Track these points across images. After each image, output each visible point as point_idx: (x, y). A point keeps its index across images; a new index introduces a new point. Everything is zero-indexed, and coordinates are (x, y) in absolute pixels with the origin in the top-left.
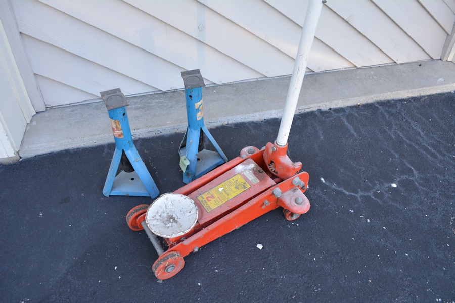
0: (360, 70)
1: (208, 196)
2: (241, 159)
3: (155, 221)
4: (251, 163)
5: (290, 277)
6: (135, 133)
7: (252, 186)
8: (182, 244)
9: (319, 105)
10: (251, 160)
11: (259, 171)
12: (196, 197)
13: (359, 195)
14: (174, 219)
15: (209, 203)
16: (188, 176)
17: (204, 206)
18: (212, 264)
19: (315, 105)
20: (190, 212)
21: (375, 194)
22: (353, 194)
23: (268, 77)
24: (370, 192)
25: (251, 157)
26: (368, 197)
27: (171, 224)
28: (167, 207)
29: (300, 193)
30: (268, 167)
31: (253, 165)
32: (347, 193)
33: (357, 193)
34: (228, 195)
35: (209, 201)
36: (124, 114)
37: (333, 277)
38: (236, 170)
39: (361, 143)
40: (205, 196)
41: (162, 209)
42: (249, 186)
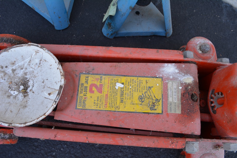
1: (95, 83)
2: (182, 58)
4: (191, 74)
7: (164, 113)
10: (194, 68)
11: (192, 96)
12: (80, 73)
14: (26, 88)
15: (89, 95)
16: (109, 28)
17: (79, 95)
20: (49, 94)
25: (197, 64)
27: (16, 93)
28: (32, 62)
30: (210, 92)
31: (190, 79)
34: (122, 101)
35: (91, 91)
38: (162, 69)
40: (92, 79)
41: (23, 63)
42: (159, 110)
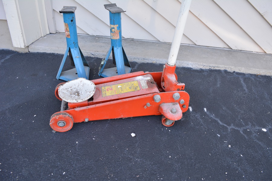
1: (109, 88)
2: (144, 73)
3: (66, 91)
4: (149, 77)
5: (143, 162)
7: (141, 90)
8: (74, 110)
9: (226, 66)
10: (150, 75)
11: (152, 82)
12: (101, 87)
13: (231, 127)
14: (79, 94)
15: (107, 92)
17: (103, 93)
18: (94, 134)
19: (223, 66)
20: (90, 92)
21: (245, 131)
22: (225, 125)
24: (240, 128)
26: (238, 131)
27: (75, 96)
28: (79, 86)
32: (221, 123)
33: (229, 125)
34: (122, 90)
35: (108, 90)
36: (72, 21)
37: (178, 174)
38: (136, 78)
39: (248, 97)
40: (106, 88)
41: (75, 87)
42: (139, 89)
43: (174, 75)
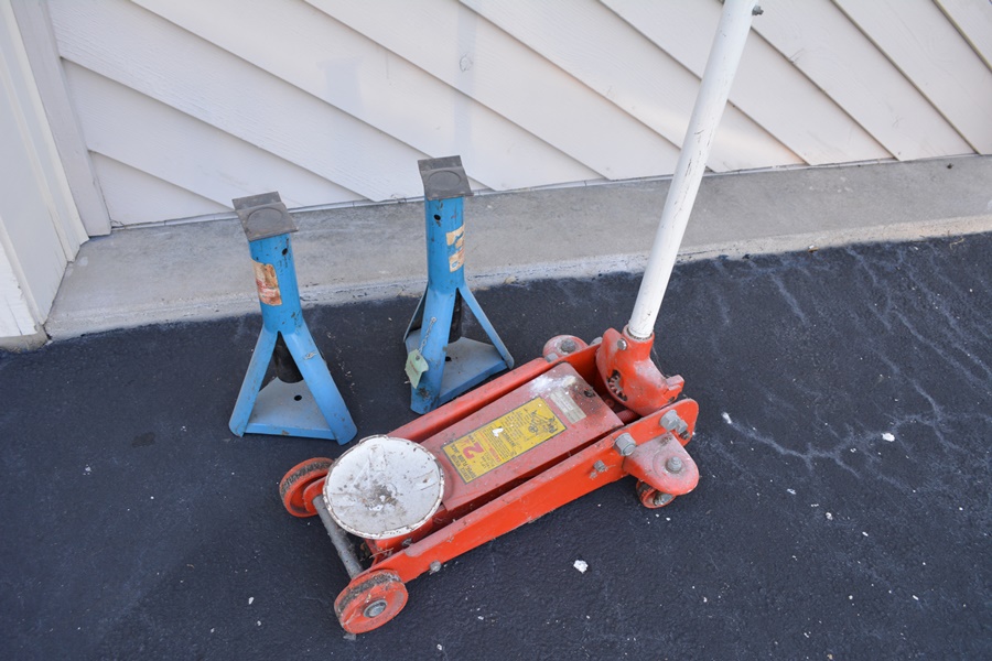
0: (816, 173)
1: (468, 445)
2: (546, 365)
3: (345, 498)
4: (568, 374)
5: (648, 640)
6: (309, 294)
7: (569, 428)
8: (404, 554)
9: (722, 246)
10: (568, 367)
11: (586, 393)
12: (441, 447)
13: (810, 456)
14: (388, 495)
15: (469, 462)
16: (423, 396)
17: (459, 469)
18: (471, 601)
19: (714, 246)
20: (425, 481)
21: (846, 455)
22: (794, 453)
23: (611, 178)
24: (833, 451)
25: (567, 360)
26: (831, 461)
27: (381, 507)
28: (374, 465)
29: (676, 447)
30: (606, 383)
31: (571, 379)
32: (781, 450)
33: (804, 450)
34: (513, 445)
35: (469, 456)
36: (285, 252)
37: (747, 643)
38: (533, 389)
39: (815, 338)
40: (460, 445)
41: (362, 472)
42: (562, 428)
43: (650, 361)
